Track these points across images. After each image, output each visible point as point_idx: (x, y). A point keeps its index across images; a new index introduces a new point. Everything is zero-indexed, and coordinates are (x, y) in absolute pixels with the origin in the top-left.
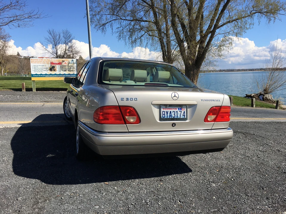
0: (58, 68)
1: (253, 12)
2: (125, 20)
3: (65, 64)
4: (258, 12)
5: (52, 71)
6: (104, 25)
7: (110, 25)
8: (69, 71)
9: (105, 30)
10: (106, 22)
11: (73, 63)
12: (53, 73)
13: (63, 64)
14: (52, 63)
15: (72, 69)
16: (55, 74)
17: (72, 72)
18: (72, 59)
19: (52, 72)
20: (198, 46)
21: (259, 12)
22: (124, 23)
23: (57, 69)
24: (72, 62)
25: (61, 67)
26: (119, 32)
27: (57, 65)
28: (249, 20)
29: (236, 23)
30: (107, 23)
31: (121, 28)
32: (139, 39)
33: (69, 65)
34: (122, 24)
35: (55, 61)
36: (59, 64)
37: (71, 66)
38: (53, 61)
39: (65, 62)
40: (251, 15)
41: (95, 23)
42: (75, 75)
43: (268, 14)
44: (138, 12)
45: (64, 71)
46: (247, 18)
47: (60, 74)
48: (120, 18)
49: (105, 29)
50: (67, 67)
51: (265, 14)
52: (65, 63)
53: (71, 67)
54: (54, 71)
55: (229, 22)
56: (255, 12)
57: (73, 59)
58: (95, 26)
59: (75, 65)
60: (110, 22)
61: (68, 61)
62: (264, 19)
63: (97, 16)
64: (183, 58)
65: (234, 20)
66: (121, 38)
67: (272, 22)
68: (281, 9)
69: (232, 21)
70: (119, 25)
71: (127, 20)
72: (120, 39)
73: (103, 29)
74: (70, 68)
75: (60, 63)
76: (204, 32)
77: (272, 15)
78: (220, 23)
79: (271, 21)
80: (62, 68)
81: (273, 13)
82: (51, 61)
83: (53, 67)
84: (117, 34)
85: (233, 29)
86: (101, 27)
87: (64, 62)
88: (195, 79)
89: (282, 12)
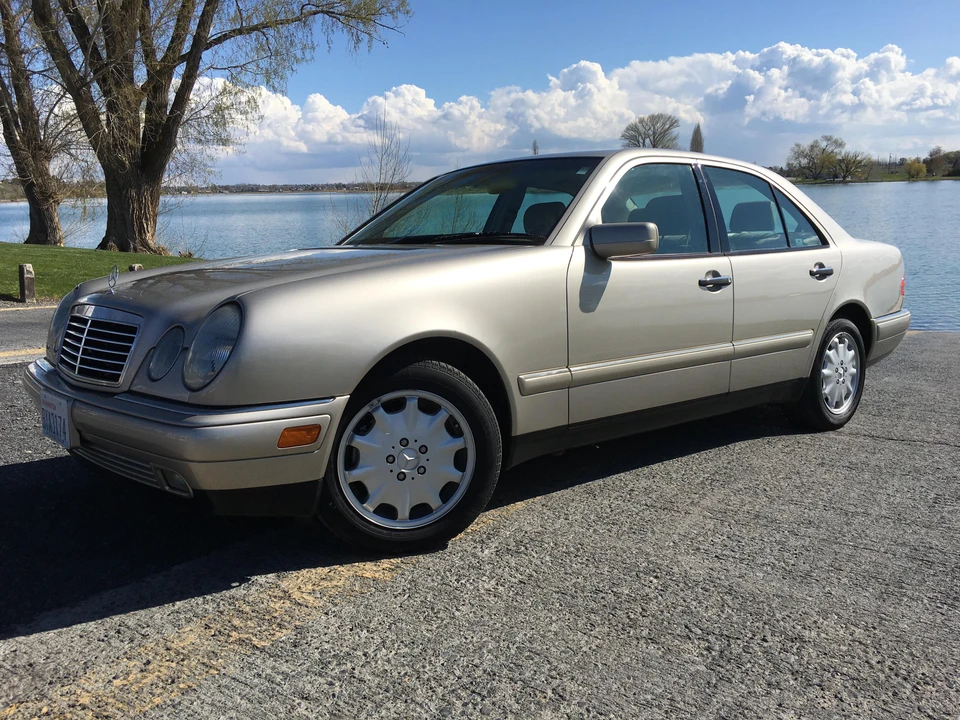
1: (308, 9)
4: (322, 12)
20: (144, 103)
21: (327, 13)
29: (263, 39)
40: (302, 19)
43: (353, 22)
46: (292, 27)
51: (342, 18)
55: (240, 32)
56: (314, 9)
62: (341, 37)
64: (94, 144)
65: (255, 28)
67: (363, 45)
68: (384, 10)
69: (250, 31)
76: (160, 56)
77: (361, 26)
79: (361, 45)
81: (365, 21)
85: (256, 58)
88: (147, 219)
89: (387, 20)
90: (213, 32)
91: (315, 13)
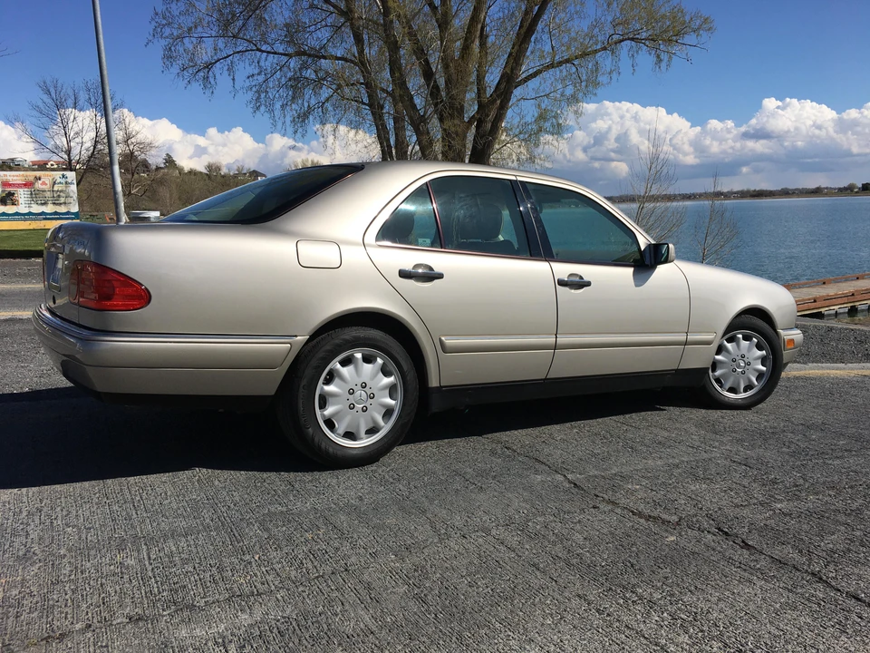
0: (23, 196)
1: (616, 38)
2: (268, 52)
3: (44, 187)
4: (629, 39)
5: (6, 205)
6: (209, 66)
7: (226, 68)
8: (54, 204)
9: (212, 82)
10: (216, 58)
11: (66, 183)
12: (10, 209)
13: (39, 185)
14: (6, 184)
15: (62, 200)
16: (17, 214)
17: (63, 206)
18: (62, 173)
19: (8, 207)
21: (632, 39)
22: (269, 62)
23: (21, 201)
24: (63, 181)
25: (31, 194)
26: (254, 89)
27: (22, 190)
28: (605, 60)
29: (572, 69)
30: (219, 60)
31: (261, 78)
32: (320, 109)
33: (56, 188)
34: (262, 64)
35: (15, 178)
36: (25, 185)
37: (61, 191)
38: (9, 178)
39: (42, 180)
40: (610, 46)
41: (181, 62)
42: (73, 214)
44: (313, 28)
45: (42, 204)
46: (598, 56)
47: (30, 214)
48: (255, 48)
49: (212, 80)
50: (48, 194)
51: (647, 43)
52: (44, 183)
53: (61, 194)
54: (13, 204)
55: (552, 66)
56: (619, 37)
57: (65, 173)
58: (179, 71)
59: (74, 188)
60: (226, 58)
61: (51, 179)
62: (645, 58)
63: (186, 41)
65: (567, 61)
66: (263, 108)
67: (663, 65)
68: (687, 30)
69: (560, 64)
70: (253, 67)
71: (275, 53)
72: (258, 108)
73: (206, 78)
74: (59, 196)
75: (28, 185)
76: (489, 92)
78: (523, 68)
79: (660, 64)
80: (36, 196)
82: (4, 178)
83: (11, 194)
84: (250, 94)
85: (560, 86)
86: (201, 74)
87: (40, 182)
89: (690, 39)
90: (526, 67)
91: (623, 41)
